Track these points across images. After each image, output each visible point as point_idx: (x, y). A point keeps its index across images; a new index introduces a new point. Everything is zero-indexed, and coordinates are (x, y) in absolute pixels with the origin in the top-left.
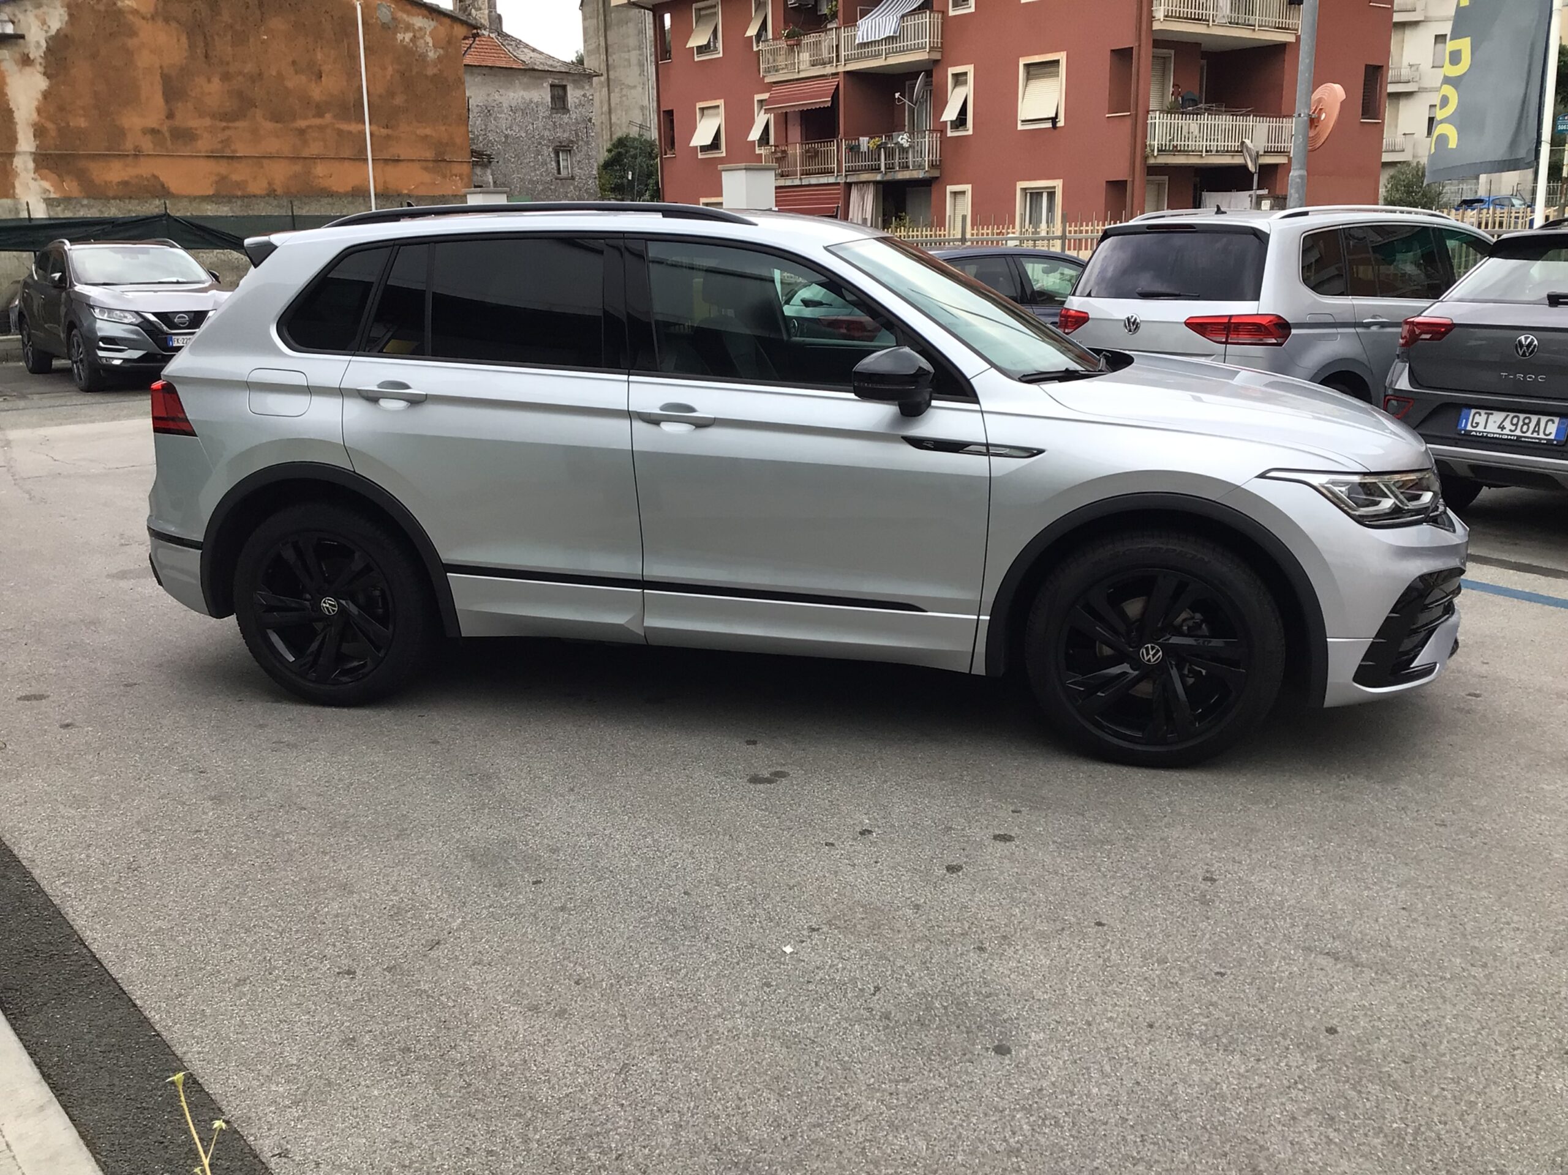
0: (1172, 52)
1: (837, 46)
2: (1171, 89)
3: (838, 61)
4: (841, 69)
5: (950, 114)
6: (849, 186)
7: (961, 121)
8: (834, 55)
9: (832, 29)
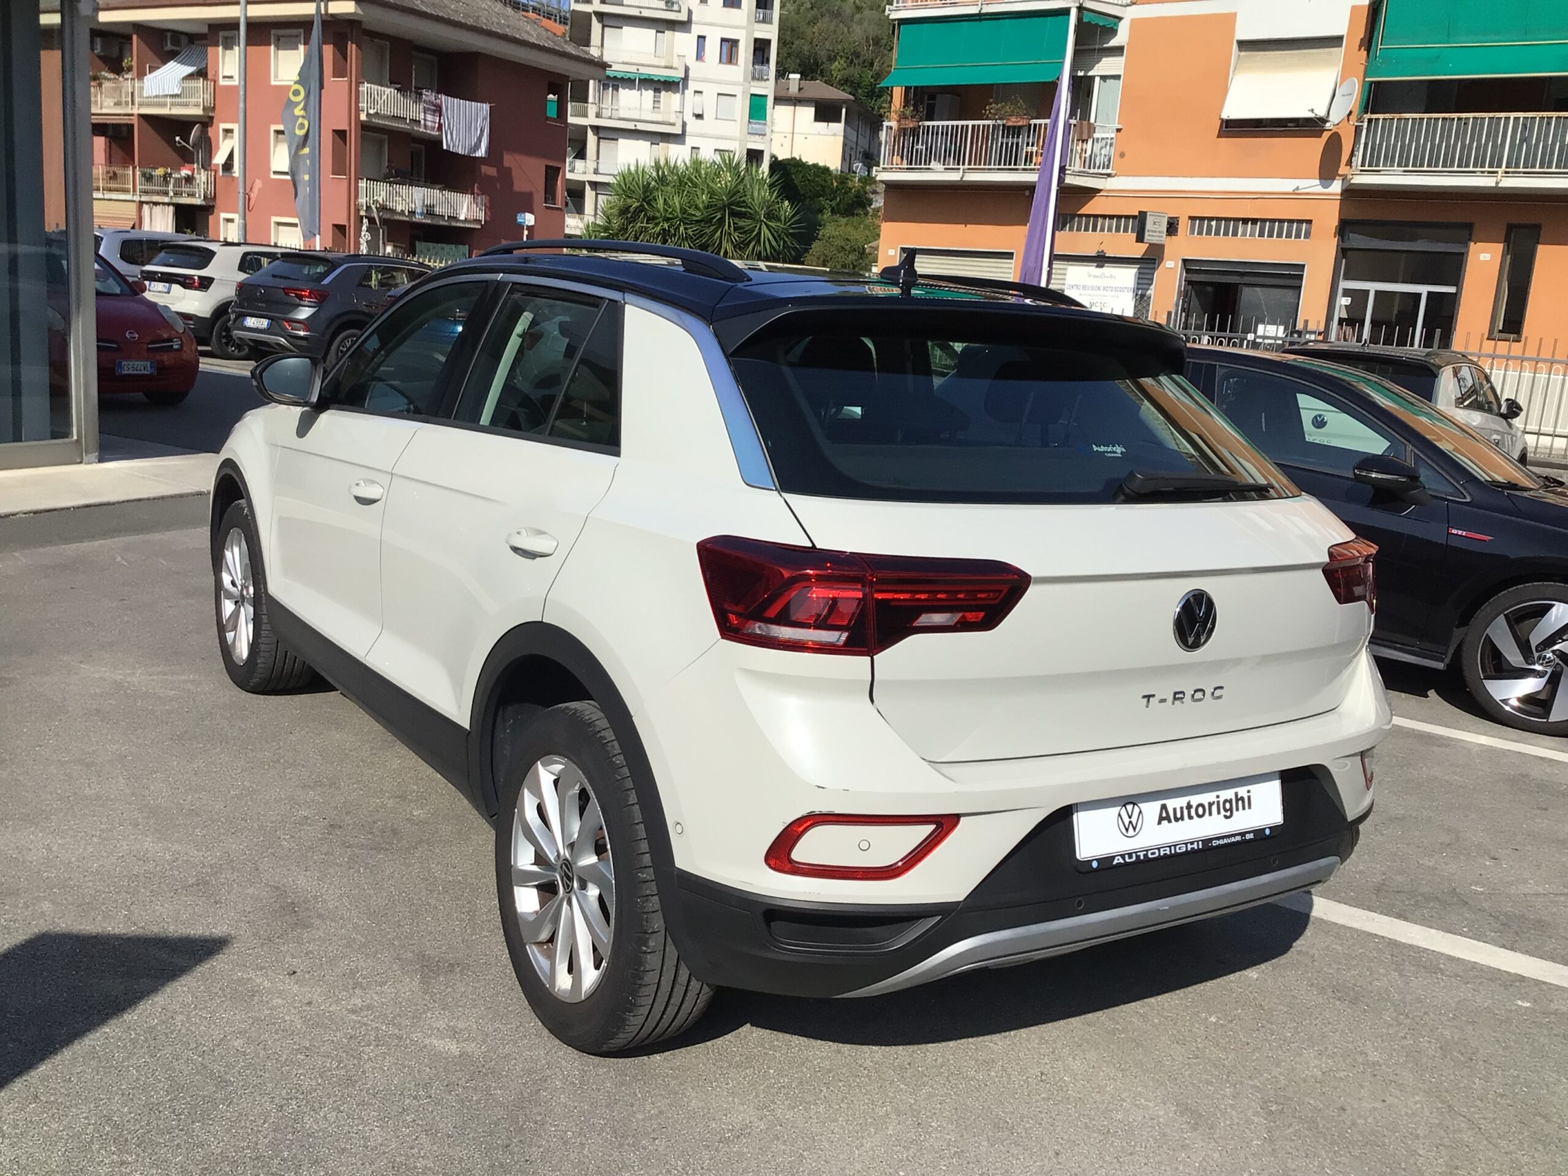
0: (386, 137)
1: (132, 94)
2: (387, 164)
3: (133, 104)
4: (136, 111)
5: (219, 159)
6: (141, 203)
7: (228, 166)
8: (130, 99)
9: (127, 79)
